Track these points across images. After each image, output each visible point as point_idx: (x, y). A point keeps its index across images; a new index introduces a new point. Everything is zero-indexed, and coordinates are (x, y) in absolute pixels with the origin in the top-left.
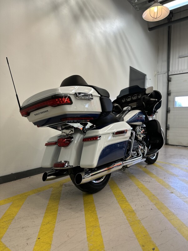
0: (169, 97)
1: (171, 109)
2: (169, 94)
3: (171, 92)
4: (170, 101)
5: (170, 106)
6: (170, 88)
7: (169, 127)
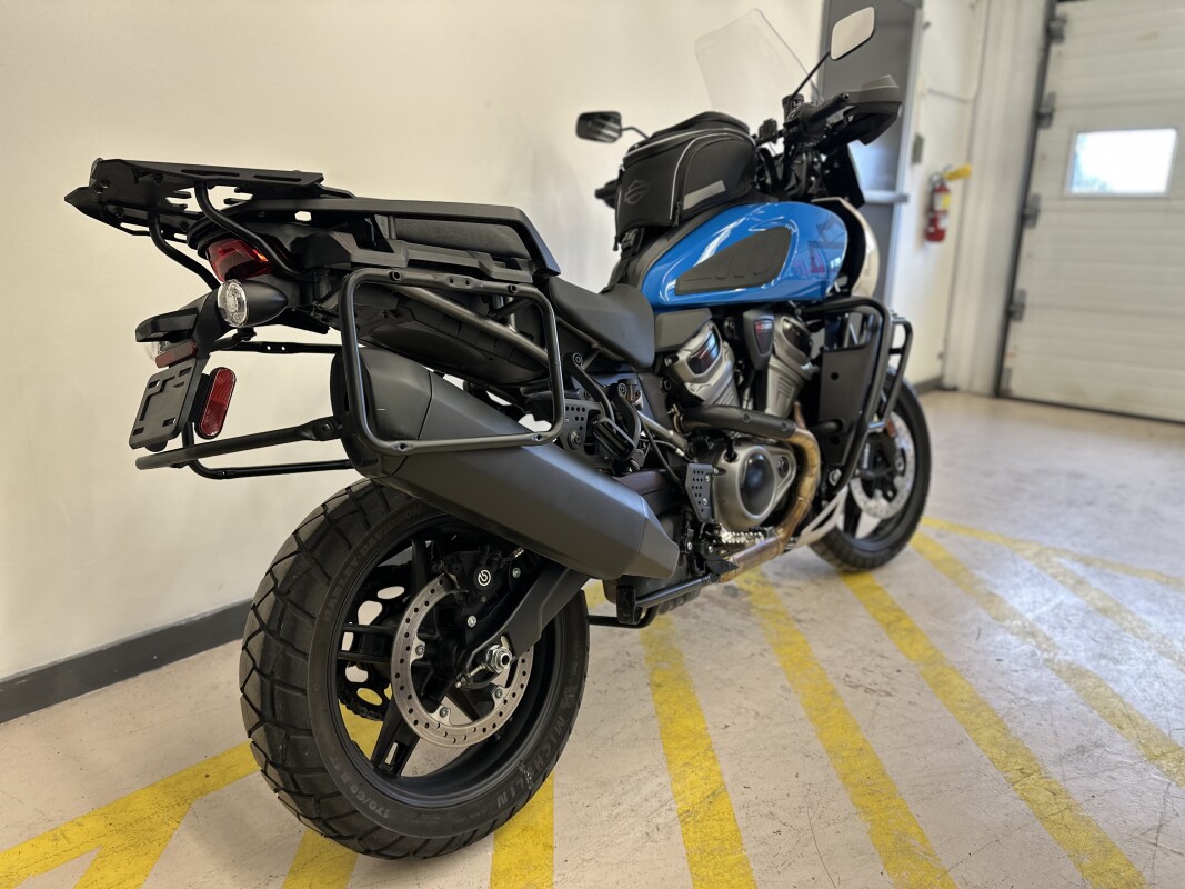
0: (1043, 134)
1: (1044, 205)
2: (1041, 116)
3: (1059, 102)
4: (1044, 157)
5: (1042, 186)
6: (1056, 82)
7: (1023, 306)
